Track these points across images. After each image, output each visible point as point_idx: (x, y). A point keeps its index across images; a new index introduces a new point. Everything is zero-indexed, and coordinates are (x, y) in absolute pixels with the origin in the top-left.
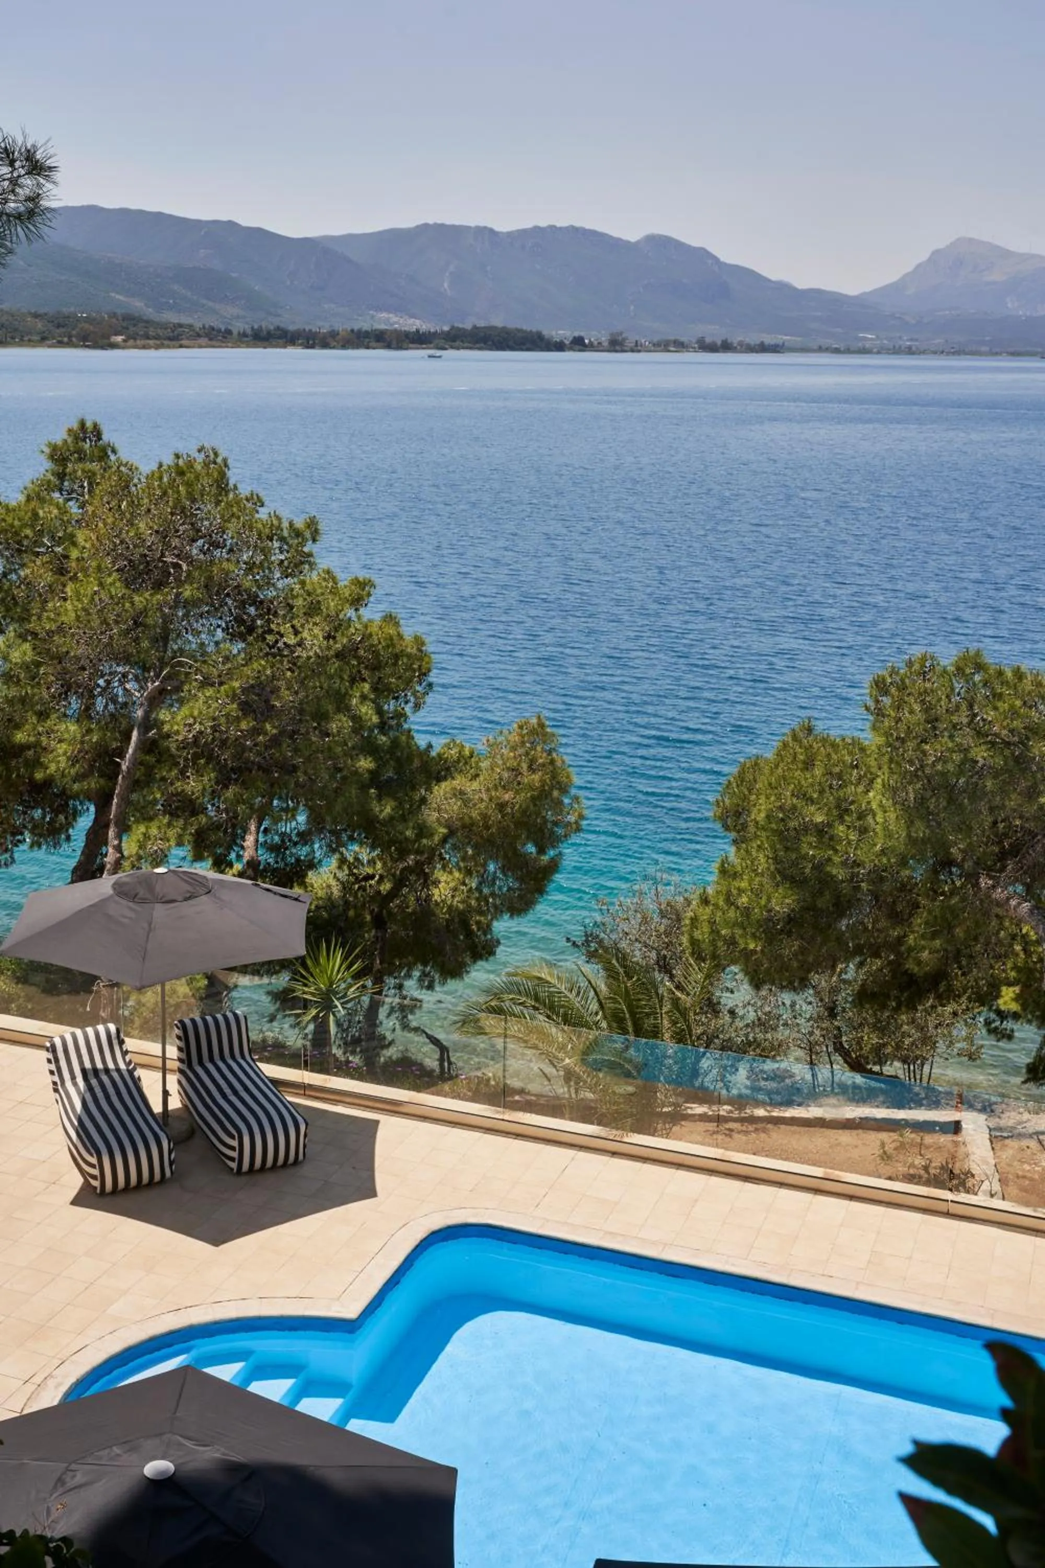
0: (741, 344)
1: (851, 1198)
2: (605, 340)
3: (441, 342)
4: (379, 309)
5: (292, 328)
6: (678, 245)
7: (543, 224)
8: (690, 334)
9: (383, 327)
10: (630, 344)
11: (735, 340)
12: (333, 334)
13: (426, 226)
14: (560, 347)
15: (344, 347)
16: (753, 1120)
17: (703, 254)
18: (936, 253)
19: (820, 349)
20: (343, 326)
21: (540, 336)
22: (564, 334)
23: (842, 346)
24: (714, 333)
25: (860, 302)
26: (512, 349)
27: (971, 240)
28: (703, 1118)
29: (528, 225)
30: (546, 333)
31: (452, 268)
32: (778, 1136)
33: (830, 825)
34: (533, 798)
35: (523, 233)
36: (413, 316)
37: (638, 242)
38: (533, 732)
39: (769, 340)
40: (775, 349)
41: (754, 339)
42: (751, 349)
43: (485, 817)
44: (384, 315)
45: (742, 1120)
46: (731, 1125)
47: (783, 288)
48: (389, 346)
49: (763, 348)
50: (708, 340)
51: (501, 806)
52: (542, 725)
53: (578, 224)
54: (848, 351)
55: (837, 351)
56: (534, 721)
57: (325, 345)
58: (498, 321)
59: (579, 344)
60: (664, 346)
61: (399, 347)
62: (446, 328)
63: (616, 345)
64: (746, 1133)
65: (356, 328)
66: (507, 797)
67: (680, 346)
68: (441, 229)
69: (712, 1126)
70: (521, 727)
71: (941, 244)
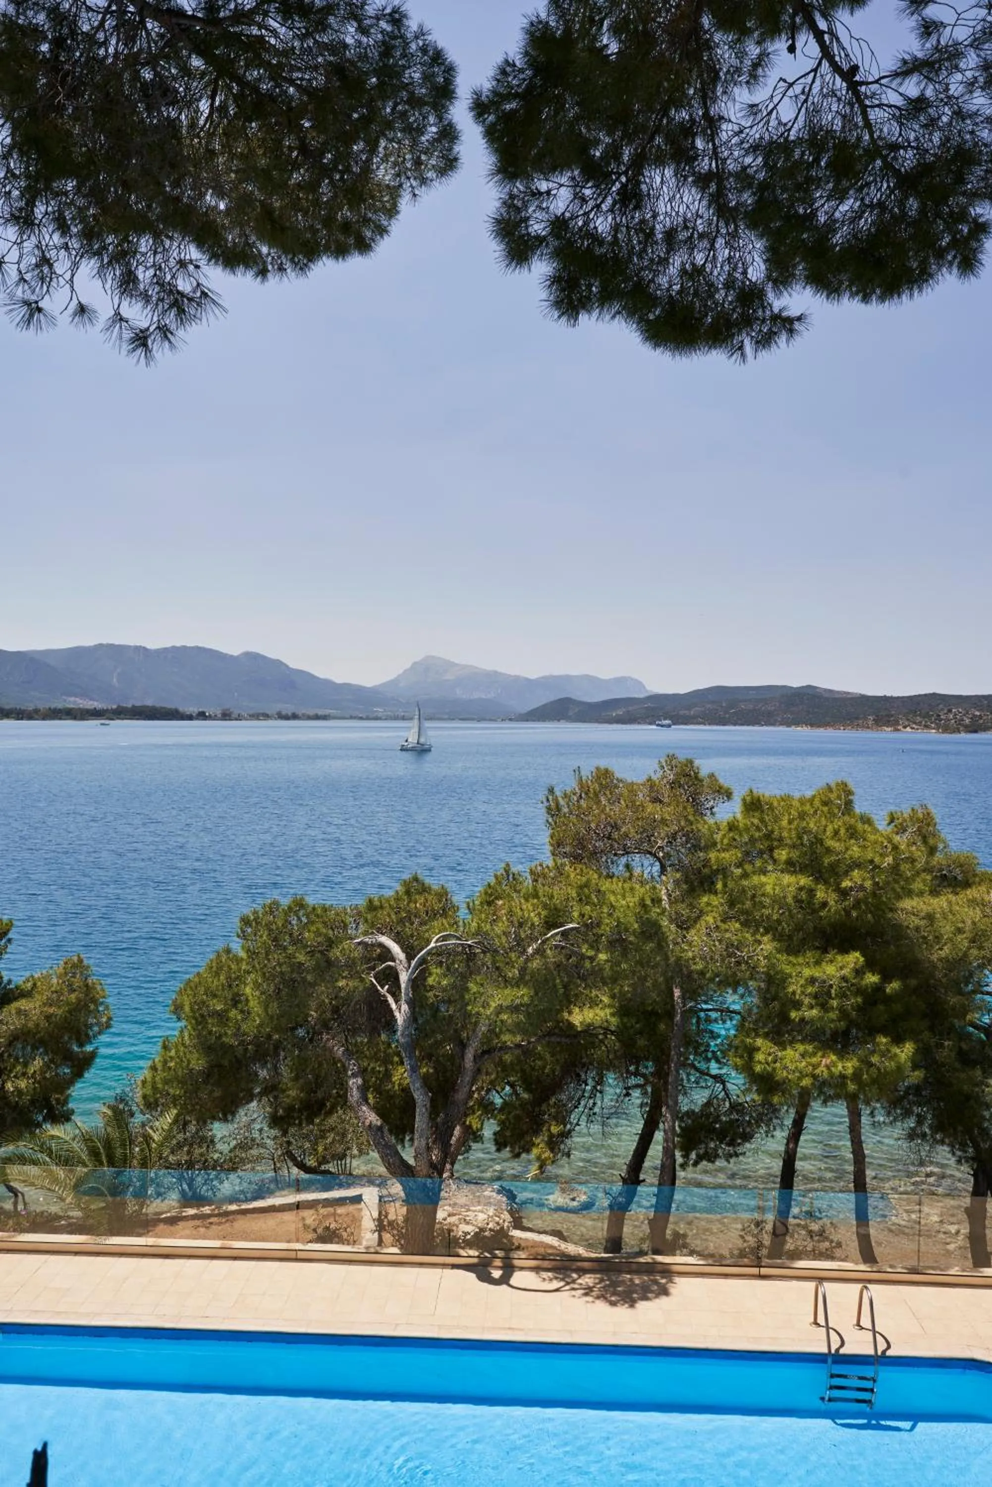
0: (303, 715)
1: (235, 1258)
2: (219, 713)
3: (111, 716)
4: (71, 696)
5: (7, 707)
6: (264, 658)
7: (178, 645)
8: (273, 709)
9: (72, 706)
10: (233, 716)
11: (300, 712)
12: (36, 711)
13: (101, 645)
14: (190, 718)
15: (43, 719)
16: (227, 1214)
17: (278, 664)
18: (415, 663)
19: (352, 718)
20: (42, 706)
21: (177, 711)
22: (193, 710)
23: (364, 717)
24: (288, 709)
25: (374, 691)
26: (158, 719)
27: (433, 657)
28: (194, 1217)
29: (168, 645)
30: (181, 709)
31: (119, 670)
32: (242, 1223)
33: (226, 1011)
34: (70, 1012)
35: (165, 650)
36: (92, 699)
37: (238, 657)
38: (74, 966)
39: (320, 712)
40: (325, 718)
41: (311, 712)
42: (309, 718)
43: (37, 1025)
44: (72, 699)
45: (219, 1215)
46: (212, 1220)
47: (328, 683)
48: (75, 718)
49: (317, 717)
50: (284, 713)
51: (48, 1017)
52: (81, 961)
53: (200, 645)
54: (368, 718)
55: (361, 718)
56: (75, 959)
57: (30, 718)
58: (149, 702)
59: (202, 716)
60: (256, 716)
61: (82, 719)
62: (114, 707)
63: (226, 716)
64: (220, 1224)
65: (53, 706)
66: (51, 1010)
67: (267, 716)
68: (111, 646)
69: (197, 1222)
70: (66, 963)
71: (418, 659)
